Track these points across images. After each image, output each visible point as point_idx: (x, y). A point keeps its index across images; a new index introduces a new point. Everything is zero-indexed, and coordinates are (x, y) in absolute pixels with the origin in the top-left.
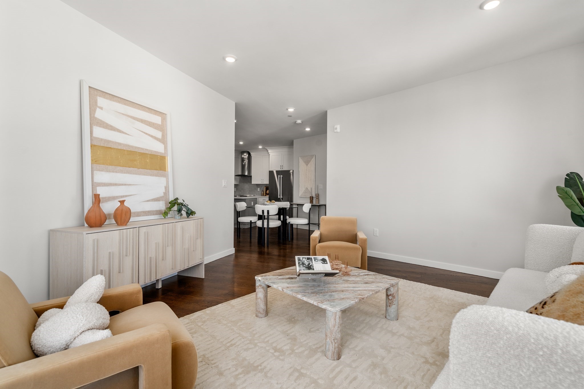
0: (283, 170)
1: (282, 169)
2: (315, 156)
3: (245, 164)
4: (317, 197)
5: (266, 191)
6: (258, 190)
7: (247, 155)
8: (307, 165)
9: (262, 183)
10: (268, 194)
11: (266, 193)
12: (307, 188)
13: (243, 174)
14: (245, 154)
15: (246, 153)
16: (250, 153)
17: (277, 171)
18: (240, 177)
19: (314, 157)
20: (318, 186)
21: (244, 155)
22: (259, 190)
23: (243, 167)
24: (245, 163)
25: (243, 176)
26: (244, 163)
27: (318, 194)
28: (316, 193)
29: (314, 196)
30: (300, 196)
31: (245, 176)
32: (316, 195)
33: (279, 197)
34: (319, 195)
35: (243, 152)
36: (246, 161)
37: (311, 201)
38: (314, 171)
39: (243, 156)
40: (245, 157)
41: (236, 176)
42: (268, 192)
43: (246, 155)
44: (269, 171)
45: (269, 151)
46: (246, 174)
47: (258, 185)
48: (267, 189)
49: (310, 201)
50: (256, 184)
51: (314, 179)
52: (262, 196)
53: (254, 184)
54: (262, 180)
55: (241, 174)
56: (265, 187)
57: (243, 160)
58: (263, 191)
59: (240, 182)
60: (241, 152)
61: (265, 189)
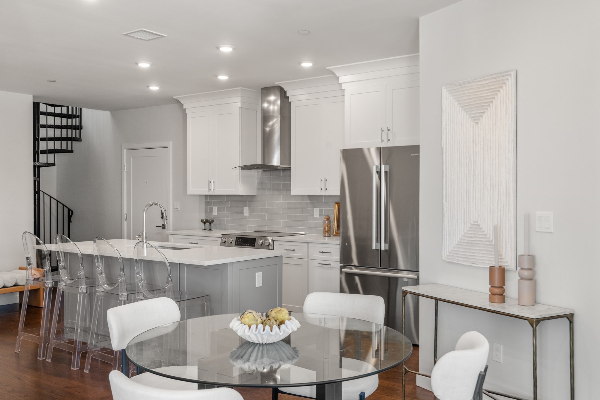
0: (390, 145)
1: (388, 140)
2: (513, 74)
3: (271, 133)
4: (526, 273)
6: (315, 216)
7: (279, 102)
8: (476, 119)
9: (323, 193)
12: (476, 226)
13: (267, 163)
14: (272, 98)
15: (275, 95)
16: (285, 93)
18: (260, 172)
19: (511, 81)
20: (528, 218)
21: (269, 102)
22: (318, 216)
23: (267, 138)
24: (273, 125)
26: (269, 126)
27: (532, 259)
28: (521, 252)
29: (509, 262)
30: (445, 253)
31: (274, 169)
32: (519, 259)
33: (374, 248)
34: (538, 260)
35: (266, 90)
36: (276, 123)
37: (497, 291)
38: (512, 145)
39: (266, 105)
40: (271, 107)
41: (244, 168)
43: (274, 103)
44: (341, 150)
45: (342, 79)
46: (276, 161)
47: (314, 199)
49: (490, 290)
50: (309, 196)
51: (512, 186)
52: (327, 236)
53: (301, 196)
54: (323, 180)
55: (259, 162)
56: (336, 205)
57: (266, 117)
58: (328, 219)
59: (262, 186)
60: (261, 89)
61: (336, 213)
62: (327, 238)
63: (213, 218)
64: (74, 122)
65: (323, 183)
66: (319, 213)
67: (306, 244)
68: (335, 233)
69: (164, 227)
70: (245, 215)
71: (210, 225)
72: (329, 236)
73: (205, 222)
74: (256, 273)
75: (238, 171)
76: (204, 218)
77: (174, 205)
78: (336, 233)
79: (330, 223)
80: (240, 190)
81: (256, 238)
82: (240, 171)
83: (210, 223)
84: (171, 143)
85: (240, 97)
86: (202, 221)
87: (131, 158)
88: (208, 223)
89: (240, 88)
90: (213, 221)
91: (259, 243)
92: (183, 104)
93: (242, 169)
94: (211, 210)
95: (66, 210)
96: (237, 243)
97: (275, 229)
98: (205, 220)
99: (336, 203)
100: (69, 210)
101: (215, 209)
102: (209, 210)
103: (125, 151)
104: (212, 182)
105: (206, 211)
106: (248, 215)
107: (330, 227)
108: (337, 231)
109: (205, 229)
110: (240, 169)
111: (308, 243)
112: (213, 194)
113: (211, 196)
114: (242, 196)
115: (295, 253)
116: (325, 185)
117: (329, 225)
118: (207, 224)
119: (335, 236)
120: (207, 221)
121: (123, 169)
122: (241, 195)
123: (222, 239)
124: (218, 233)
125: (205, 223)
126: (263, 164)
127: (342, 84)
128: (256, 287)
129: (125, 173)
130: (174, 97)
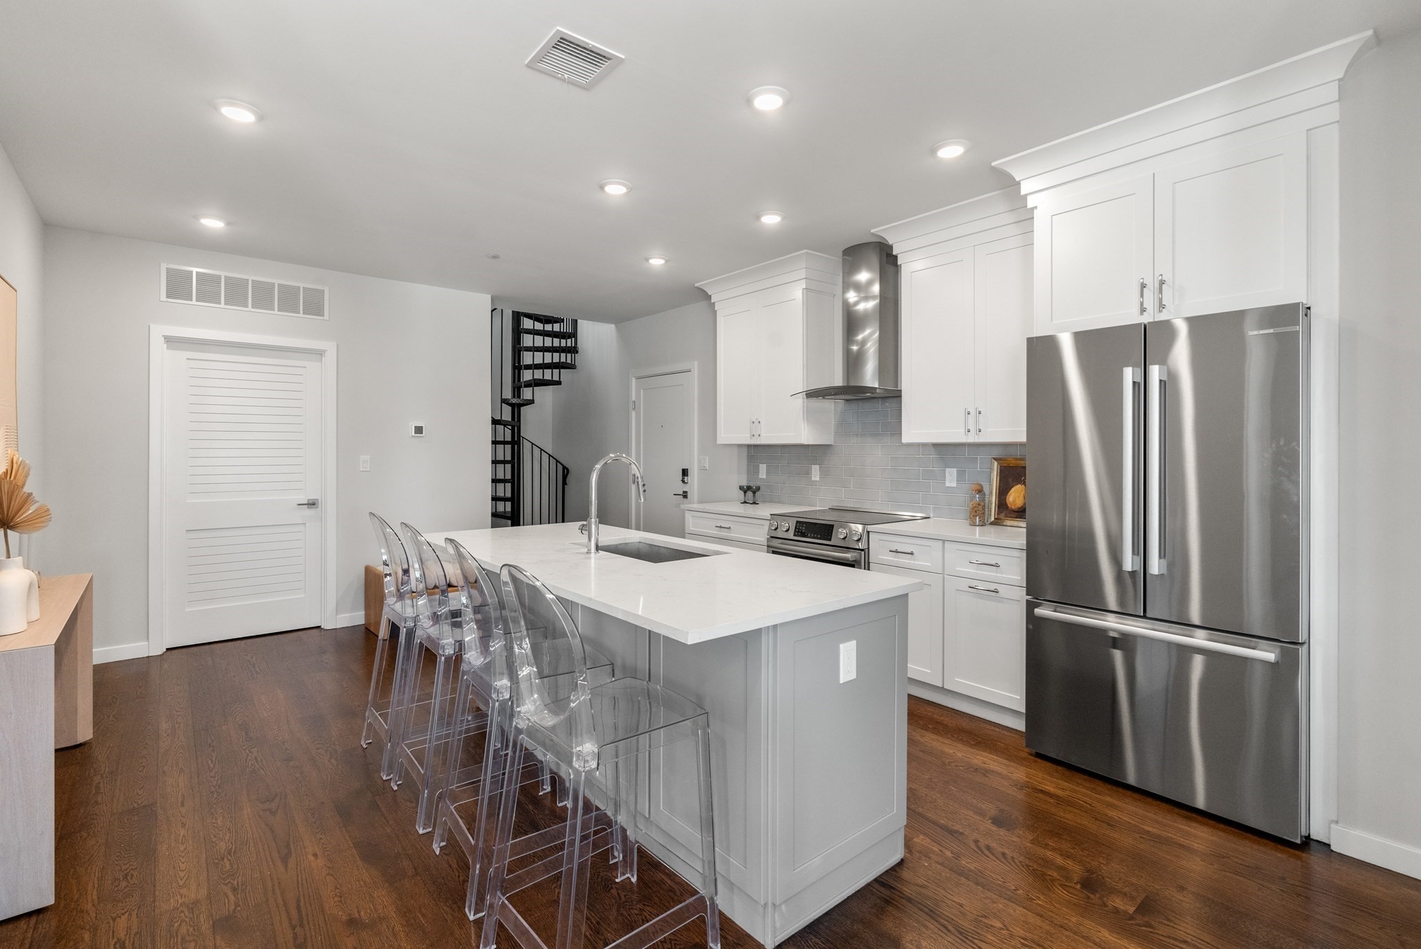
1: (1161, 308)
5: (1003, 492)
6: (948, 484)
7: (878, 284)
9: (972, 438)
10: (1020, 513)
11: (1002, 505)
13: (852, 384)
14: (863, 276)
15: (870, 269)
17: (1084, 339)
18: (840, 403)
21: (858, 287)
22: (954, 485)
23: (852, 357)
25: (852, 393)
26: (857, 343)
33: (1128, 567)
35: (853, 255)
41: (812, 394)
42: (1016, 496)
44: (1030, 340)
45: (1027, 186)
46: (870, 377)
47: (945, 451)
48: (1012, 473)
50: (935, 445)
52: (977, 524)
53: (918, 445)
54: (973, 413)
55: (838, 381)
56: (996, 463)
57: (852, 323)
58: (980, 491)
59: (843, 428)
60: (843, 251)
61: (995, 480)
62: (978, 528)
63: (759, 484)
64: (569, 343)
65: (971, 419)
66: (958, 477)
67: (940, 543)
68: (993, 519)
69: (685, 495)
70: (813, 479)
71: (754, 496)
72: (982, 525)
73: (745, 490)
74: (841, 645)
75: (800, 401)
76: (744, 483)
77: (699, 461)
78: (995, 519)
79: (983, 500)
80: (804, 435)
81: (833, 525)
82: (803, 402)
83: (754, 493)
84: (696, 363)
85: (804, 270)
86: (741, 488)
87: (642, 391)
88: (751, 492)
89: (805, 251)
90: (758, 489)
91: (839, 534)
92: (710, 296)
93: (807, 397)
94: (757, 471)
95: (560, 467)
96: (798, 532)
97: (867, 506)
98: (747, 487)
99: (995, 459)
100: (564, 468)
101: (763, 468)
102: (752, 470)
103: (634, 380)
104: (756, 423)
105: (748, 472)
106: (817, 479)
107: (984, 506)
108: (998, 514)
109: (745, 502)
110: (803, 399)
111: (944, 541)
112: (758, 443)
113: (756, 446)
114: (808, 445)
115: (915, 560)
116: (977, 422)
117: (982, 504)
118: (750, 494)
119: (992, 524)
120: (749, 488)
121: (631, 405)
122: (806, 443)
123: (770, 523)
124: (765, 511)
125: (745, 492)
126: (845, 385)
127: (1029, 197)
128: (841, 682)
129: (634, 413)
130: (696, 285)
